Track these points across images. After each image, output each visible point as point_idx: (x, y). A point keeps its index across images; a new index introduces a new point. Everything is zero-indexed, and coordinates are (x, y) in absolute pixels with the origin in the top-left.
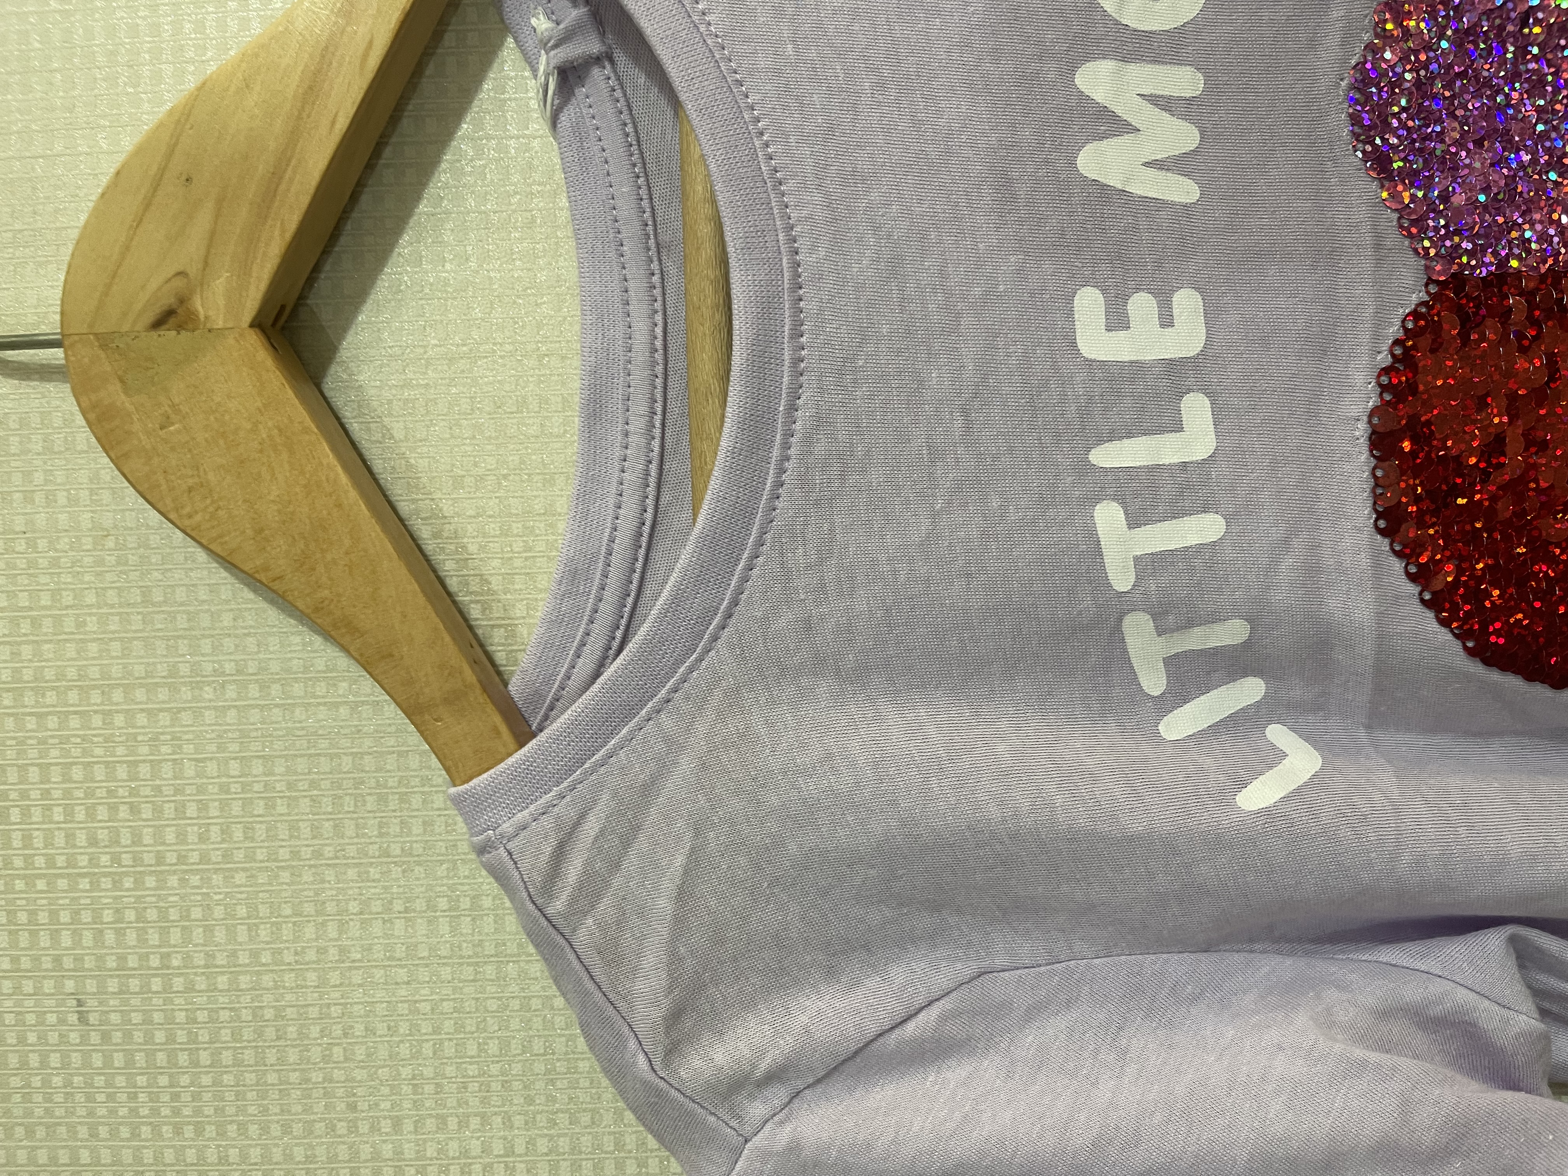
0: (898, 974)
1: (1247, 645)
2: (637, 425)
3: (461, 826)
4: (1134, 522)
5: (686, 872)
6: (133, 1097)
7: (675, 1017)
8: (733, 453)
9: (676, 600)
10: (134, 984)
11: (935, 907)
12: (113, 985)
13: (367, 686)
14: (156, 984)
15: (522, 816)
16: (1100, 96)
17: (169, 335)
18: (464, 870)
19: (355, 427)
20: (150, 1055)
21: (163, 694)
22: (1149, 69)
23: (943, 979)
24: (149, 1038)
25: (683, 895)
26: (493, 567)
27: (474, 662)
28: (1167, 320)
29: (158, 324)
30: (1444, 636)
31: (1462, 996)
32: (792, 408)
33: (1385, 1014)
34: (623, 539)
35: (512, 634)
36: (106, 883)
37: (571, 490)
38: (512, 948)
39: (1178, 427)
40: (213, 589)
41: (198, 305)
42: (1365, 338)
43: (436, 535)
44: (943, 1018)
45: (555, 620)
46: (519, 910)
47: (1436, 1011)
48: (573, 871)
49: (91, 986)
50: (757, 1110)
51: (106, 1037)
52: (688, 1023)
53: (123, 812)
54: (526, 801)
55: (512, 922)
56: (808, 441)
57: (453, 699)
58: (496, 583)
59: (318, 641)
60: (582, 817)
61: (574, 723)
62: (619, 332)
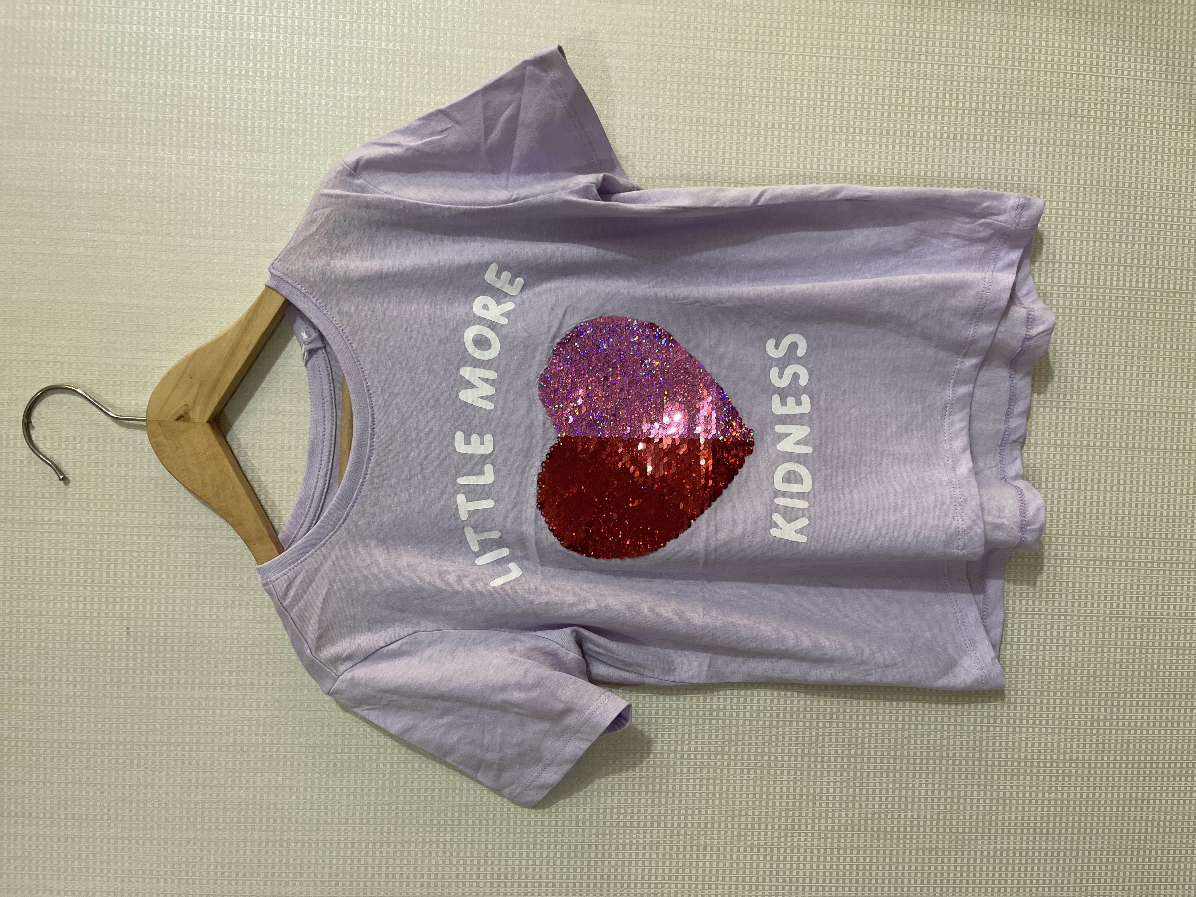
0: (390, 631)
1: (501, 538)
2: (325, 458)
3: (260, 579)
4: (468, 500)
5: (326, 595)
6: (142, 660)
7: (320, 638)
8: (350, 472)
9: (329, 514)
10: (147, 623)
11: (403, 611)
12: (140, 623)
13: (233, 533)
14: (155, 623)
15: (278, 575)
16: (467, 377)
17: (180, 423)
18: (259, 593)
19: (236, 451)
20: (150, 646)
21: (166, 531)
22: (481, 370)
23: (403, 633)
24: (151, 641)
25: (325, 601)
26: (276, 498)
27: (267, 528)
28: (482, 443)
29: (178, 419)
30: (555, 539)
31: (555, 646)
32: (369, 459)
33: (532, 649)
34: (318, 492)
35: (280, 518)
36: (141, 590)
37: (303, 476)
38: (273, 619)
39: (483, 474)
40: (185, 498)
41: (191, 414)
42: (539, 453)
43: (259, 487)
44: (402, 644)
45: (295, 516)
46: (275, 603)
47: (547, 649)
48: (292, 593)
49: (132, 623)
50: (342, 668)
51: (135, 640)
52: (323, 641)
53: (149, 567)
54: (279, 571)
55: (273, 610)
56: (373, 470)
57: (260, 539)
58: (277, 503)
59: (218, 517)
60: (296, 577)
61: (295, 548)
62: (321, 429)
